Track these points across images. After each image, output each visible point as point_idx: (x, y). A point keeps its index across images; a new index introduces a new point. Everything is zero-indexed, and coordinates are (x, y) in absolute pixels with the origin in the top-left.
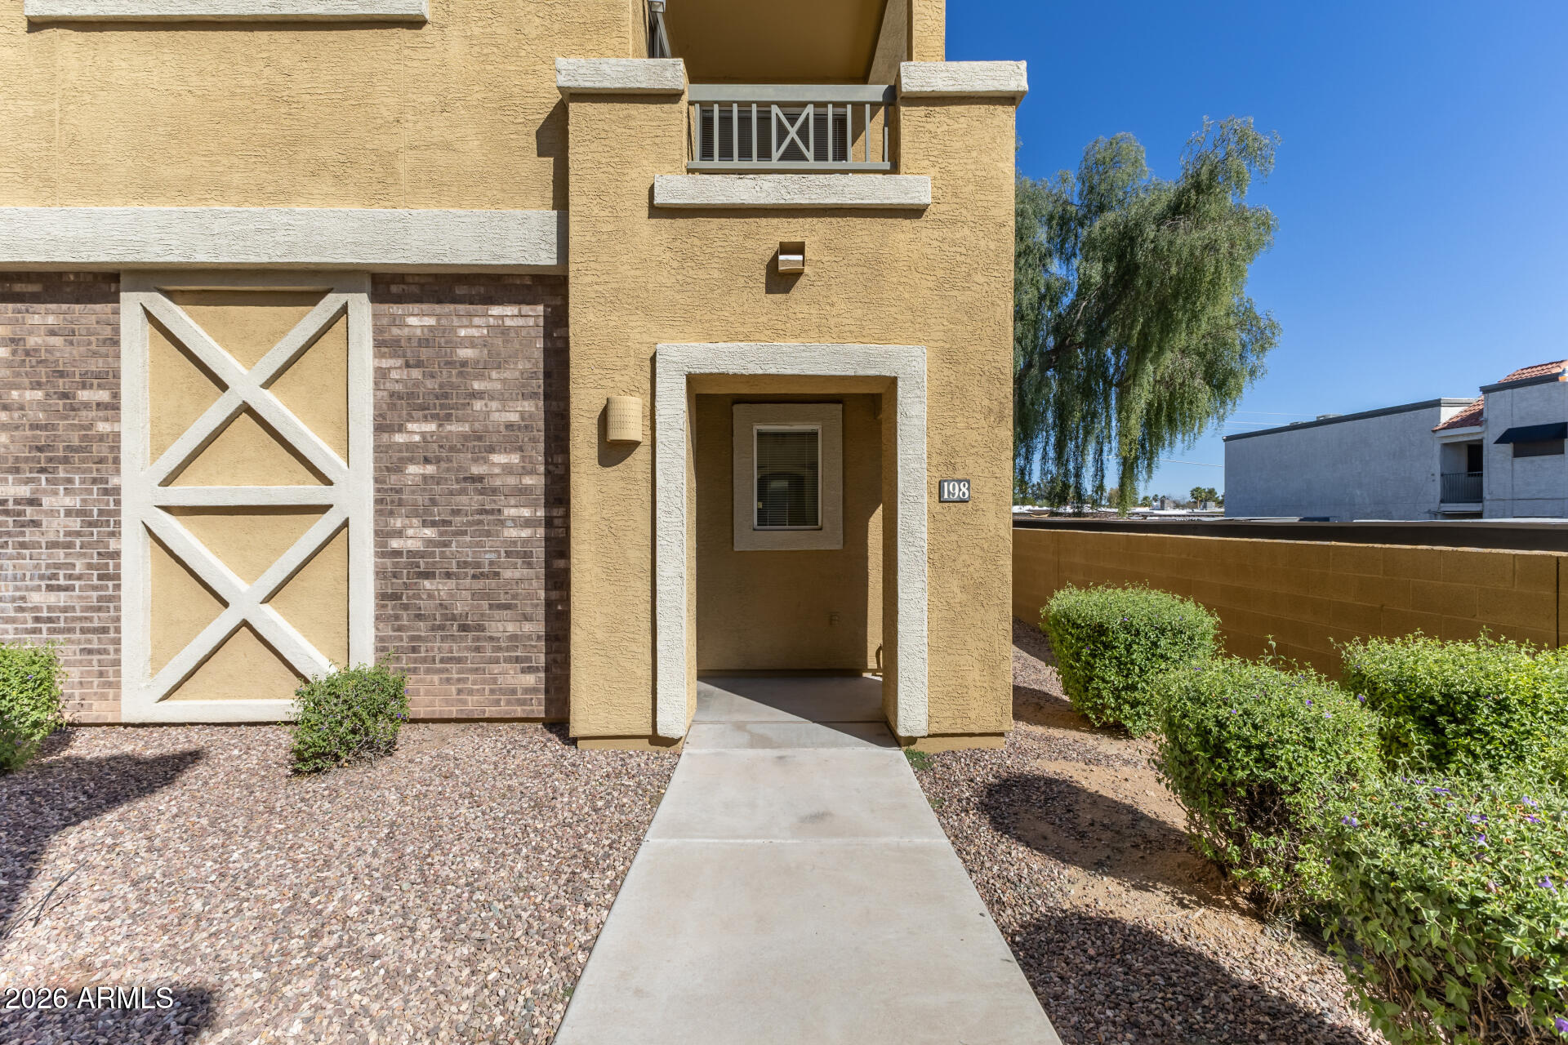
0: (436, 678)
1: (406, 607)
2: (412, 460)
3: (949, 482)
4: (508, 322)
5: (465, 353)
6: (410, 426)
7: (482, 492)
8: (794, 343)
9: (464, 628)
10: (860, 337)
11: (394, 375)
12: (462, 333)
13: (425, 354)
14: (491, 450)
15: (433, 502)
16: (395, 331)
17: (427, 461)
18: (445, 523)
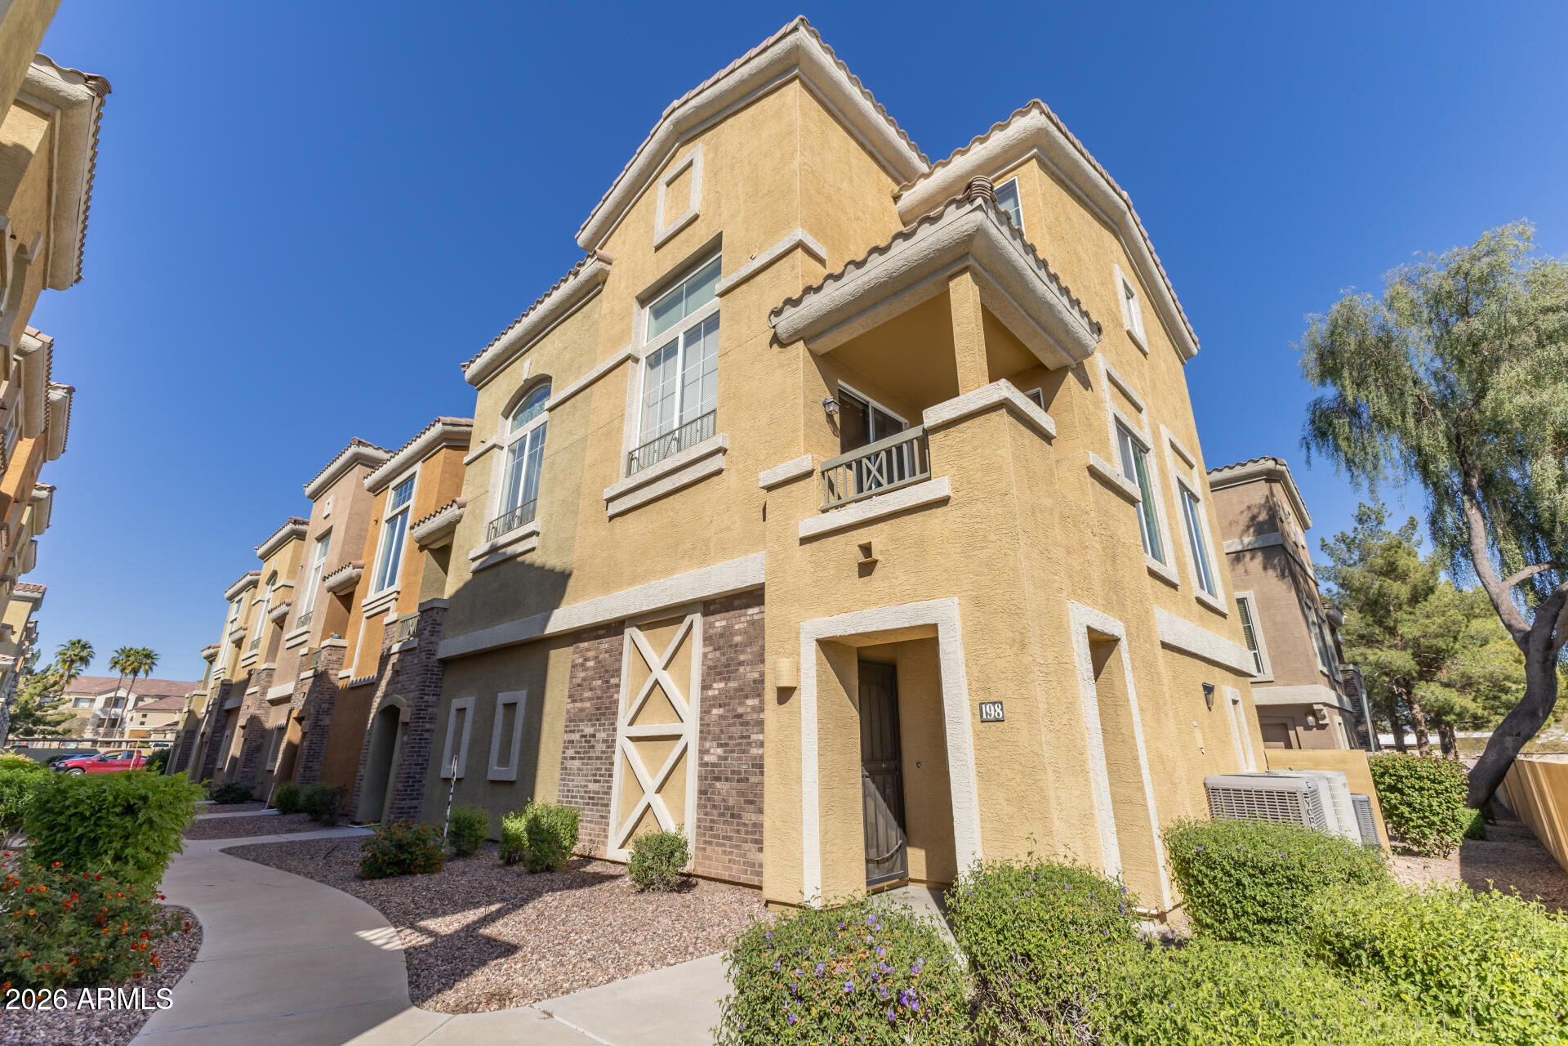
0: (720, 849)
1: (709, 799)
2: (713, 706)
3: (986, 704)
4: (756, 617)
5: (737, 639)
6: (715, 686)
7: (742, 724)
8: (874, 609)
9: (733, 816)
10: (914, 598)
11: (710, 656)
12: (736, 627)
13: (722, 642)
14: (746, 697)
15: (722, 732)
16: (711, 631)
17: (720, 706)
18: (727, 745)
